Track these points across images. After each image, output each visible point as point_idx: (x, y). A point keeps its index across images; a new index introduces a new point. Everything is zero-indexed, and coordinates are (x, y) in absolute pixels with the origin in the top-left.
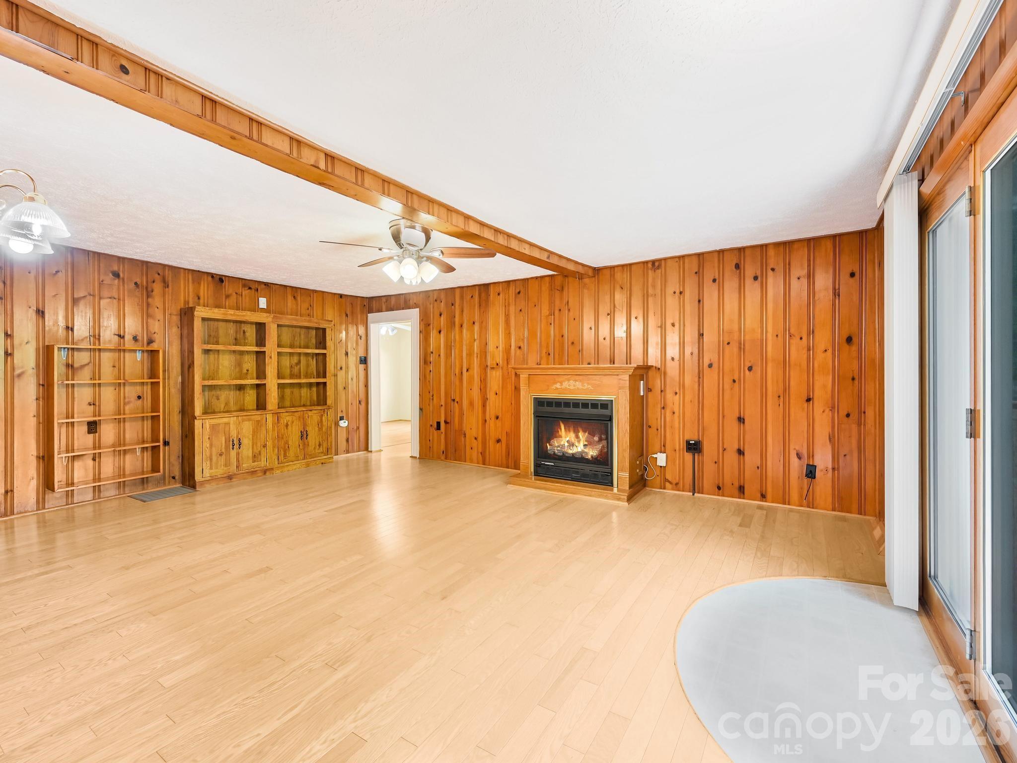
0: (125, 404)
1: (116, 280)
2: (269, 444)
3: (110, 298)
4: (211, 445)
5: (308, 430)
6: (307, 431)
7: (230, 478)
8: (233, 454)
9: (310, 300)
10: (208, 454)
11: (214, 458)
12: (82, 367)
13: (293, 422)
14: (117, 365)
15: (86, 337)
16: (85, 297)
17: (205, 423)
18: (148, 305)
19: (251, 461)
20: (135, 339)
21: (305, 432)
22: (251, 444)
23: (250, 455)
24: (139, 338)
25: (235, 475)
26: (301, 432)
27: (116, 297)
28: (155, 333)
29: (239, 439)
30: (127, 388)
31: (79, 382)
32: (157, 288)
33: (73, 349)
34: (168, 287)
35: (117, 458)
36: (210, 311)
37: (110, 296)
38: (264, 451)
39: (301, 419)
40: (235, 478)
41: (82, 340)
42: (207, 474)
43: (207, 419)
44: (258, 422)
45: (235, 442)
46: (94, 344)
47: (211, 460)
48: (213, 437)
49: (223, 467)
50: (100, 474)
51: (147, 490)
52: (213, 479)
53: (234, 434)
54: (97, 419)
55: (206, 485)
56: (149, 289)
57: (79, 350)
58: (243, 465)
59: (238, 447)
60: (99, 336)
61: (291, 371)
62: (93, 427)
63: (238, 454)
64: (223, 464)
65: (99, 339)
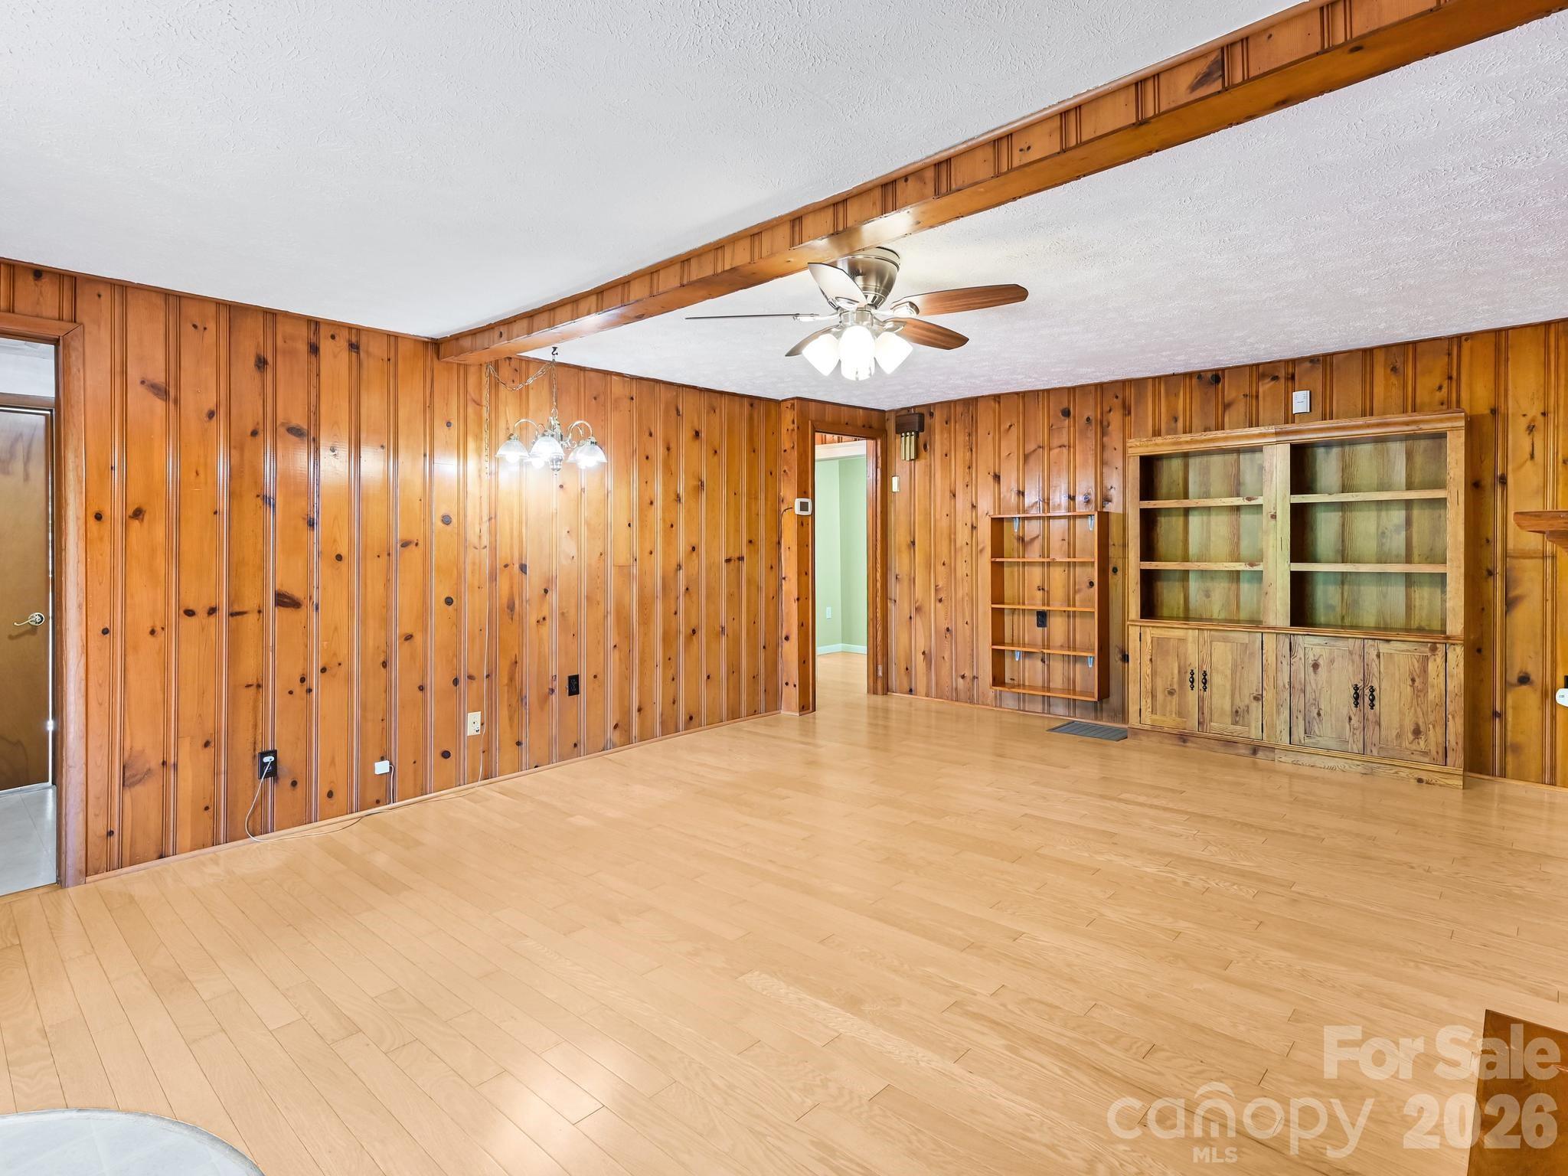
0: (1075, 592)
1: (1065, 420)
2: (1268, 696)
3: (1060, 447)
4: (1154, 673)
5: (1376, 686)
6: (1372, 690)
7: (1183, 738)
8: (1192, 696)
9: (1450, 364)
10: (1149, 687)
11: (1160, 696)
12: (1033, 540)
13: (1332, 661)
14: (1067, 538)
15: (1037, 502)
16: (1035, 451)
17: (1145, 633)
18: (1103, 447)
19: (1229, 720)
20: (1088, 502)
21: (1367, 692)
22: (1228, 687)
23: (1227, 707)
24: (1093, 497)
25: (1192, 735)
26: (1356, 688)
27: (1066, 443)
28: (1112, 488)
29: (1205, 672)
30: (1078, 569)
31: (1010, 560)
32: (1115, 418)
33: (1024, 519)
34: (1130, 413)
35: (1066, 665)
36: (1150, 443)
37: (1060, 444)
38: (1257, 708)
39: (1356, 658)
40: (1192, 742)
41: (1032, 506)
42: (1148, 719)
43: (1148, 626)
44: (1245, 646)
45: (1196, 676)
46: (1044, 512)
47: (1153, 696)
48: (1158, 659)
49: (1174, 715)
50: (1049, 682)
51: (1100, 720)
52: (1155, 731)
53: (1193, 661)
54: (1046, 608)
55: (1143, 738)
56: (1105, 423)
57: (1029, 518)
58: (1212, 724)
59: (1201, 687)
60: (1049, 499)
61: (1381, 545)
62: (1042, 618)
63: (1201, 700)
64: (1174, 710)
65: (1048, 504)
